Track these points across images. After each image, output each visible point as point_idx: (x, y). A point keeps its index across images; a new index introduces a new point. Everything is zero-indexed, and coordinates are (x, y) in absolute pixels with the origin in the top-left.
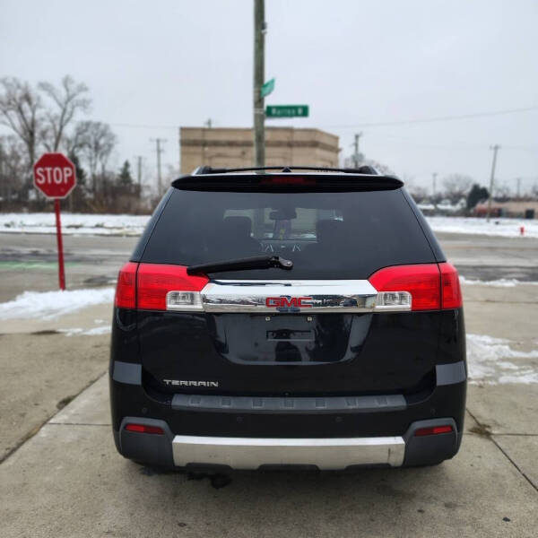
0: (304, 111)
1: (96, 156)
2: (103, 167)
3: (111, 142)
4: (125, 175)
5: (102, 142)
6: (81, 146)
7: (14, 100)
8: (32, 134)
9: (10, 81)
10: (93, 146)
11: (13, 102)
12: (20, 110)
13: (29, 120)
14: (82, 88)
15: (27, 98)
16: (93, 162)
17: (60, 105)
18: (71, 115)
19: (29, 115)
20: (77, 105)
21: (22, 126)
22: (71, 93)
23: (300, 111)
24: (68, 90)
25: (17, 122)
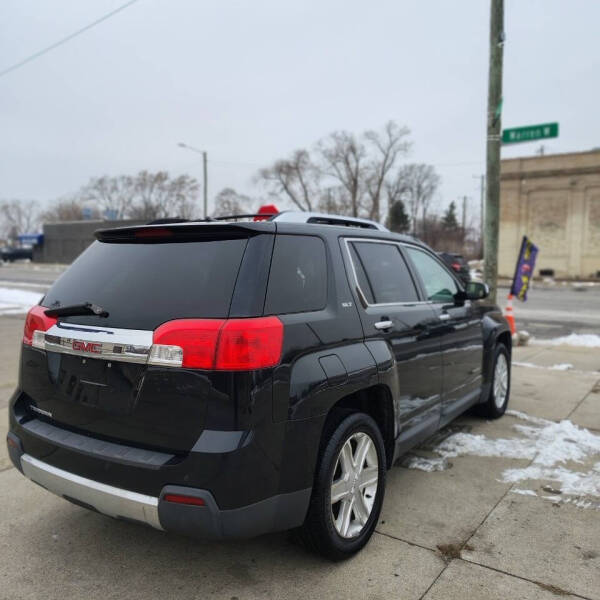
0: (553, 130)
1: (418, 199)
2: (425, 210)
3: (434, 184)
4: (450, 218)
5: (425, 185)
6: (403, 190)
7: (342, 152)
8: (355, 181)
9: (340, 134)
10: (415, 189)
11: (341, 154)
12: (347, 162)
13: (353, 170)
14: (405, 132)
15: (352, 149)
16: (415, 207)
17: (383, 152)
18: (393, 160)
19: (353, 165)
20: (399, 149)
21: (348, 177)
22: (393, 139)
23: (547, 131)
24: (390, 135)
25: (344, 173)
